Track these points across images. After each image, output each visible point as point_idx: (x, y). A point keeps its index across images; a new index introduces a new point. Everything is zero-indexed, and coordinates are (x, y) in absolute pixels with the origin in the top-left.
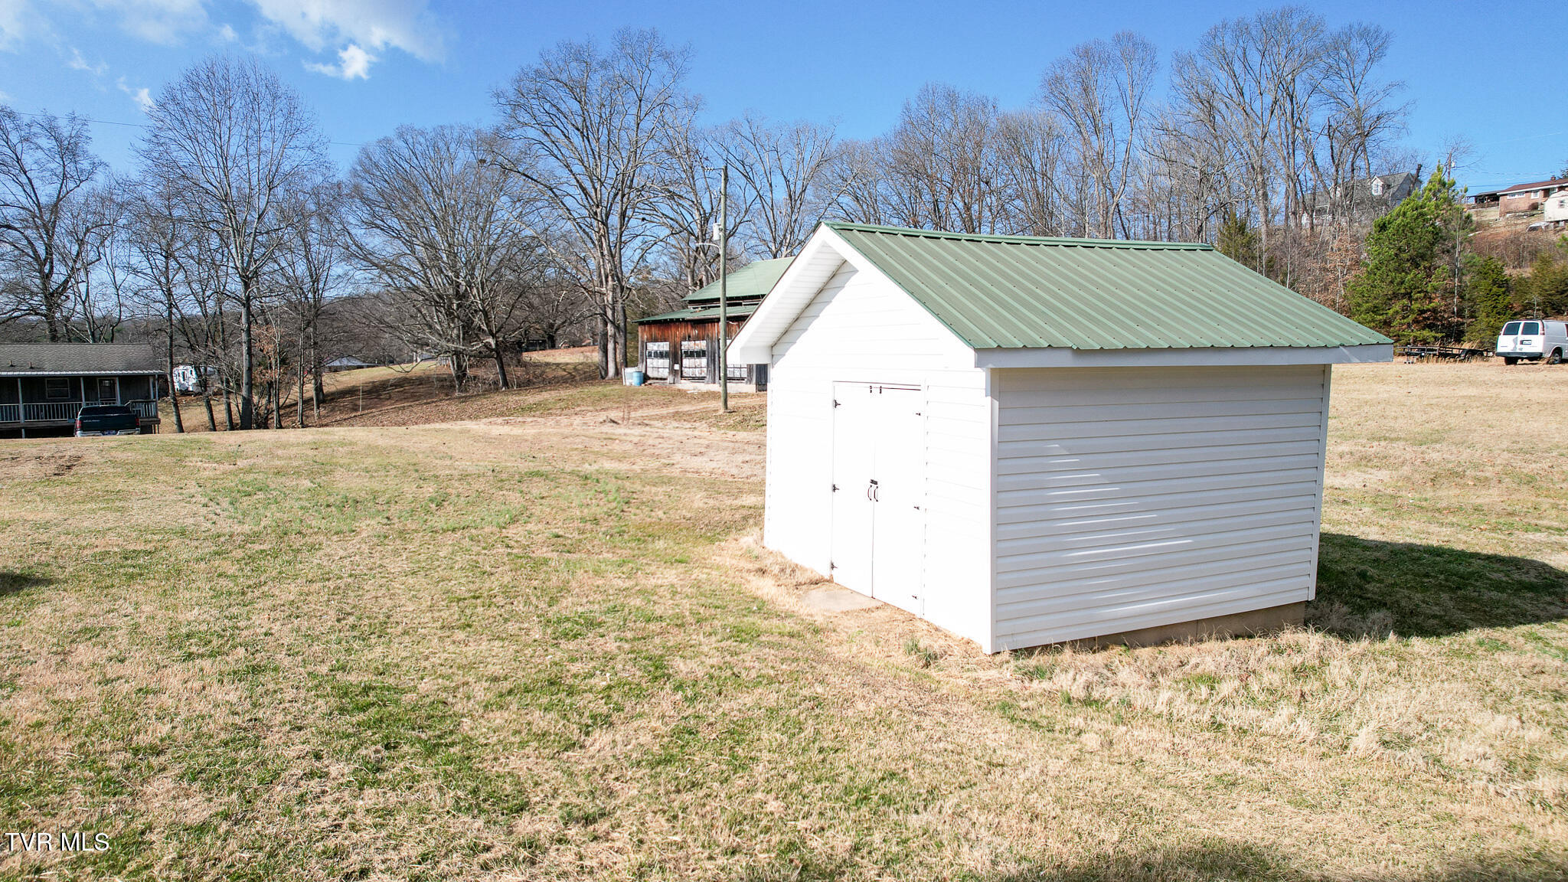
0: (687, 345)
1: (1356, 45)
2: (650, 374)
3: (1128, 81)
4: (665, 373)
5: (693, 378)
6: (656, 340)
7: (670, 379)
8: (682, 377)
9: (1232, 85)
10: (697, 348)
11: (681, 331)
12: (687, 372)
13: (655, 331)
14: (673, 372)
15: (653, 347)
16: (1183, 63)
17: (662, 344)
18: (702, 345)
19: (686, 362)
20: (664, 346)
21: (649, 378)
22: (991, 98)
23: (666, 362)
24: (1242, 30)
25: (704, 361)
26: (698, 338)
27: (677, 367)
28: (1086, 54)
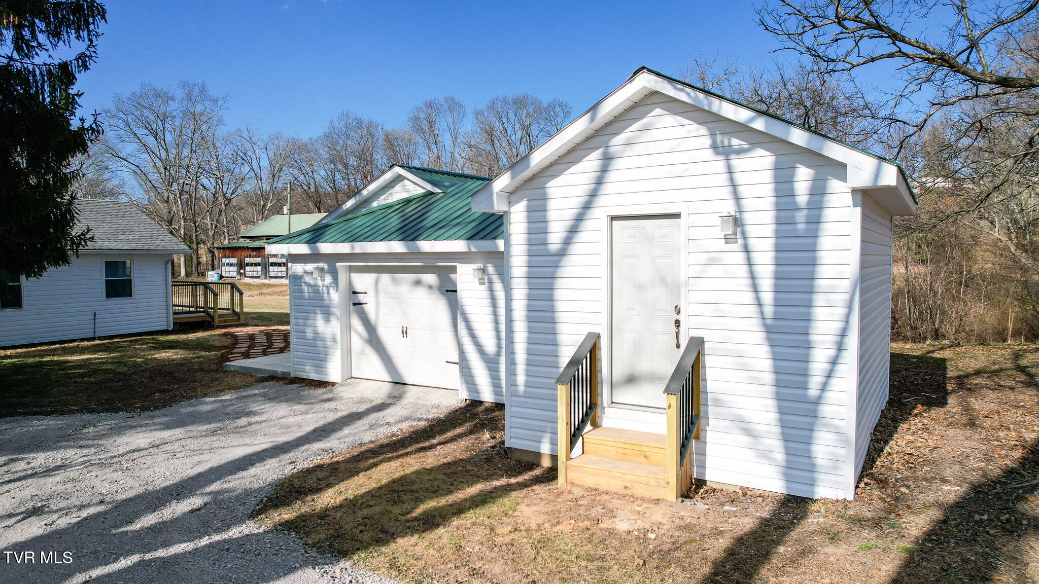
0: (247, 260)
1: (558, 109)
2: (224, 274)
3: (451, 121)
4: (235, 274)
5: (252, 277)
6: (228, 257)
7: (238, 277)
8: (245, 276)
9: (501, 127)
10: (254, 262)
11: (245, 253)
12: (248, 274)
13: (227, 252)
14: (239, 274)
15: (225, 260)
16: (478, 113)
17: (232, 259)
18: (259, 260)
19: (247, 268)
20: (234, 261)
21: (224, 277)
22: (380, 124)
23: (235, 269)
24: (506, 102)
25: (259, 268)
26: (256, 256)
27: (242, 271)
28: (430, 105)
